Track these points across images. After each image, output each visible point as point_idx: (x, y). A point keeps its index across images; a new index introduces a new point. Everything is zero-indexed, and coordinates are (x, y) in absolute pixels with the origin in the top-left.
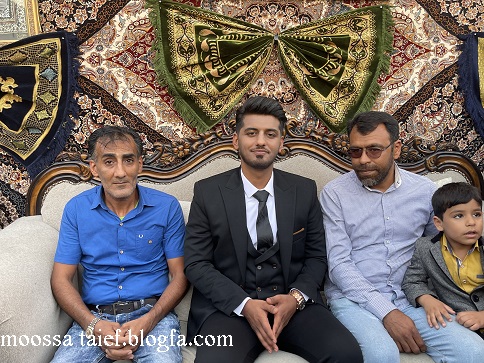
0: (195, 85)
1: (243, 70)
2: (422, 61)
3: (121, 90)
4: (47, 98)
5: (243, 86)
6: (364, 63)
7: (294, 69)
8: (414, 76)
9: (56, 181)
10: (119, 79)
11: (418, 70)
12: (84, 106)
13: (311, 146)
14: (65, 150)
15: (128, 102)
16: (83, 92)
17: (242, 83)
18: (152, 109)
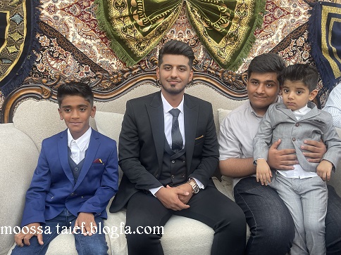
0: (126, 31)
1: (161, 22)
2: (284, 21)
3: (71, 33)
4: (16, 37)
5: (160, 33)
6: (245, 20)
7: (197, 22)
8: (279, 31)
9: (23, 99)
10: (70, 25)
11: (281, 27)
12: (44, 44)
13: (207, 78)
14: (30, 76)
15: (77, 42)
16: (43, 33)
17: (160, 31)
18: (94, 47)
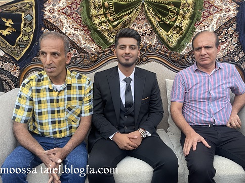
0: (101, 25)
1: (126, 18)
2: (218, 15)
3: (65, 27)
4: (28, 30)
5: (125, 26)
6: (188, 15)
7: (151, 18)
8: (214, 23)
9: (32, 71)
10: (64, 21)
11: (216, 20)
13: (158, 57)
14: (37, 56)
15: (68, 33)
16: (46, 27)
17: (125, 24)
18: (80, 37)
